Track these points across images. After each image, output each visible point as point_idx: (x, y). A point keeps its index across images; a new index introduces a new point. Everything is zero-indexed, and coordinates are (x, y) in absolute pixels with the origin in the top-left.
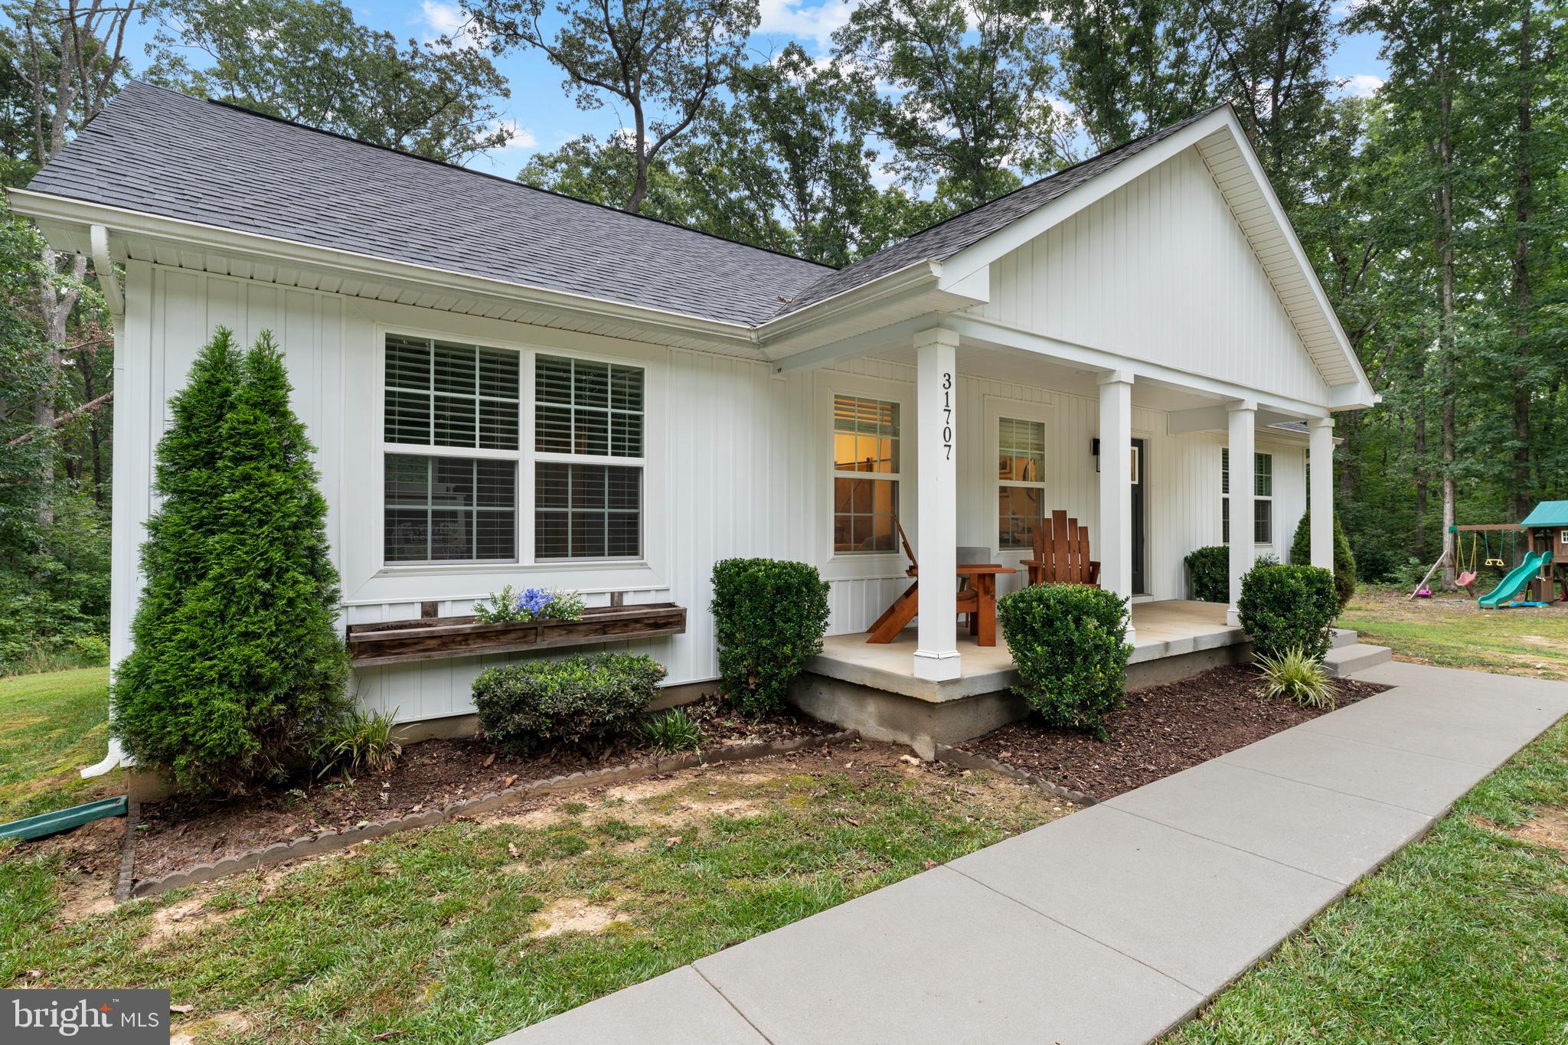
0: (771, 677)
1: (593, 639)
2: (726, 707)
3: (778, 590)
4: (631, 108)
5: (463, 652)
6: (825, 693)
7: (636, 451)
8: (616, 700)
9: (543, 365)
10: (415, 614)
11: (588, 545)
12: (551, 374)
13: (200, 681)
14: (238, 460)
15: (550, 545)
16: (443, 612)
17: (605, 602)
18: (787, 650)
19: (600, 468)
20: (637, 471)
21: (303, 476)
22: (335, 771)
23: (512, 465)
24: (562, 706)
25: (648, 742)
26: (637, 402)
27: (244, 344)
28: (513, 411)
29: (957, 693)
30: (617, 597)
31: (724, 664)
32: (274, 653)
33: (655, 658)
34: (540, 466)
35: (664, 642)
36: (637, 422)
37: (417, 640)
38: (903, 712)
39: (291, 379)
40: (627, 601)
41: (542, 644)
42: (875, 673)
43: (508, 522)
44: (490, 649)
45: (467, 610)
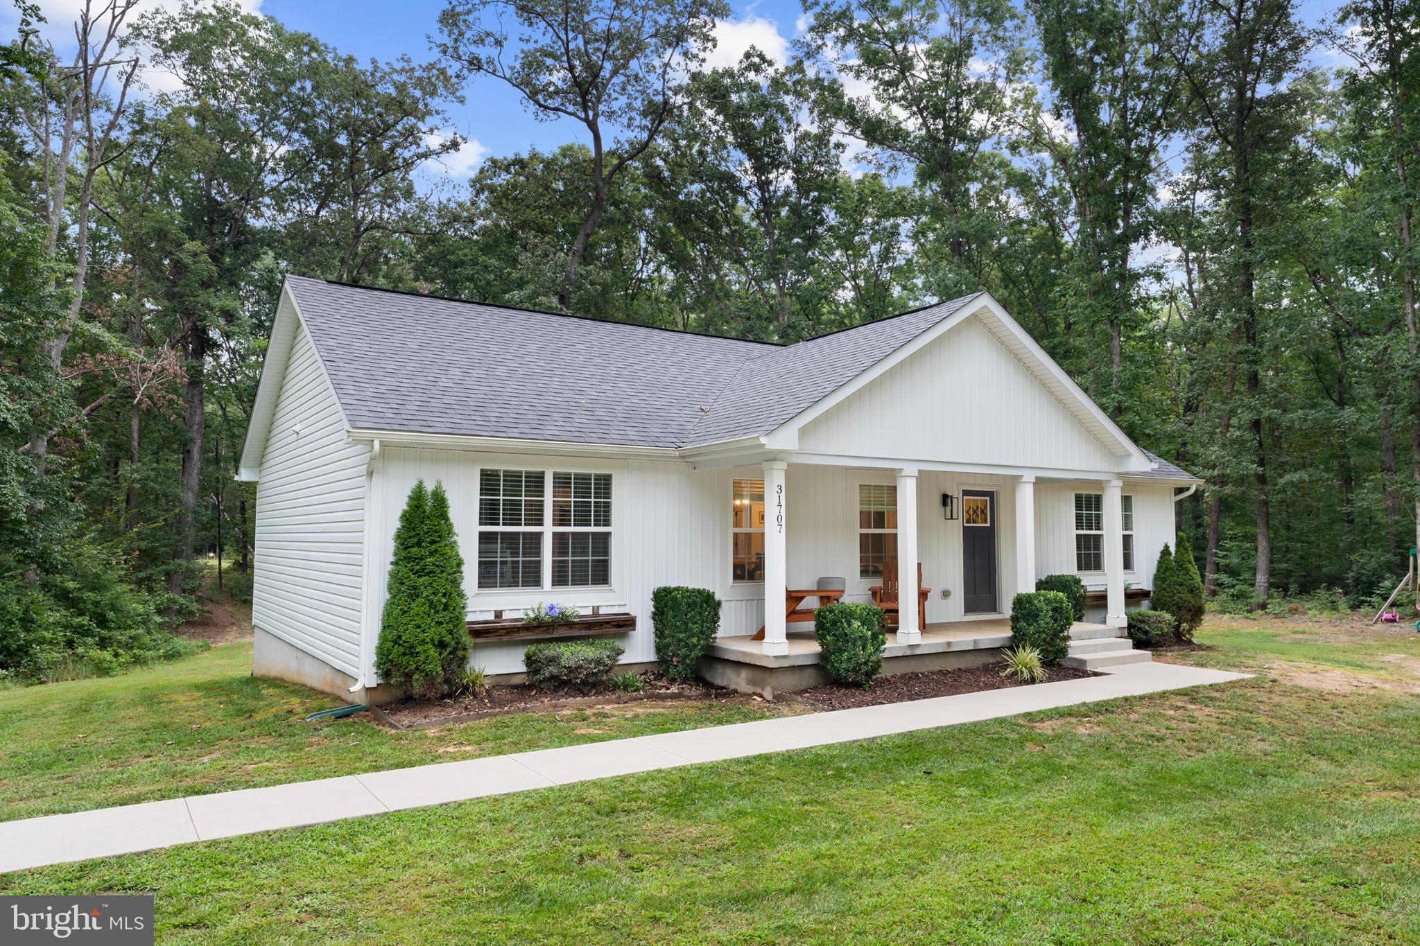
0: (686, 656)
1: (583, 633)
2: (659, 677)
3: (689, 605)
4: (591, 135)
5: (517, 637)
6: (719, 668)
7: (607, 523)
8: (599, 662)
9: (556, 477)
10: (491, 617)
11: (580, 579)
12: (562, 481)
13: (423, 642)
14: (433, 542)
15: (560, 579)
16: (505, 616)
17: (589, 612)
18: (695, 640)
19: (587, 534)
20: (608, 535)
21: (453, 545)
22: (463, 693)
23: (540, 534)
24: (572, 664)
25: (616, 687)
26: (608, 495)
27: (429, 487)
28: (541, 504)
29: (786, 664)
30: (596, 609)
31: (659, 649)
32: (450, 632)
33: (618, 644)
34: (554, 534)
35: (623, 636)
36: (607, 506)
37: (496, 630)
38: (758, 675)
39: (450, 502)
40: (602, 611)
41: (556, 634)
42: (745, 654)
43: (537, 566)
44: (531, 636)
45: (520, 615)
